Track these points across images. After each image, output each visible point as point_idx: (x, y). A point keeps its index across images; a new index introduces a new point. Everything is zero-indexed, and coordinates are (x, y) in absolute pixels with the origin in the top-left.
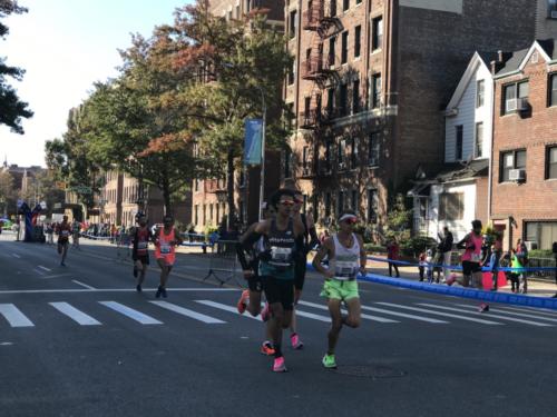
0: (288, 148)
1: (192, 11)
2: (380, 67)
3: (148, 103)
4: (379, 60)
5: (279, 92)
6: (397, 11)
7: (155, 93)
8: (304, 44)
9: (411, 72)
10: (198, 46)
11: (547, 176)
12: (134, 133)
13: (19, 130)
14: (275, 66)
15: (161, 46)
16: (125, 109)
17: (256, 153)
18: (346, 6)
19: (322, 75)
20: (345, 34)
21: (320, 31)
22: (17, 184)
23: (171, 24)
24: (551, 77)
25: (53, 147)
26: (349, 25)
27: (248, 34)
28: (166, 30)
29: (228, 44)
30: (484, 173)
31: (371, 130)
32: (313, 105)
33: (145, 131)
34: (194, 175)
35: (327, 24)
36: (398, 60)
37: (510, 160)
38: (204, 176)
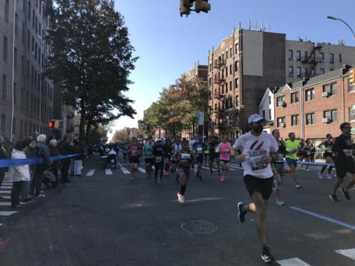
0: (211, 120)
1: (181, 80)
2: (238, 94)
3: (169, 108)
4: (238, 92)
5: (207, 102)
6: (243, 77)
7: (170, 105)
8: (214, 88)
9: (248, 95)
10: (183, 90)
11: (292, 125)
12: (164, 117)
13: (133, 118)
14: (206, 95)
15: (172, 91)
16: (161, 110)
17: (201, 122)
18: (227, 76)
19: (220, 97)
20: (227, 84)
21: (219, 84)
22: (129, 133)
23: (175, 84)
24: (292, 94)
25: (140, 122)
26: (228, 81)
27: (197, 85)
28: (174, 86)
29: (191, 90)
30: (272, 125)
31: (236, 113)
32: (218, 106)
33: (167, 116)
34: (182, 128)
35: (221, 81)
36: (243, 91)
37: (280, 120)
38: (185, 129)
